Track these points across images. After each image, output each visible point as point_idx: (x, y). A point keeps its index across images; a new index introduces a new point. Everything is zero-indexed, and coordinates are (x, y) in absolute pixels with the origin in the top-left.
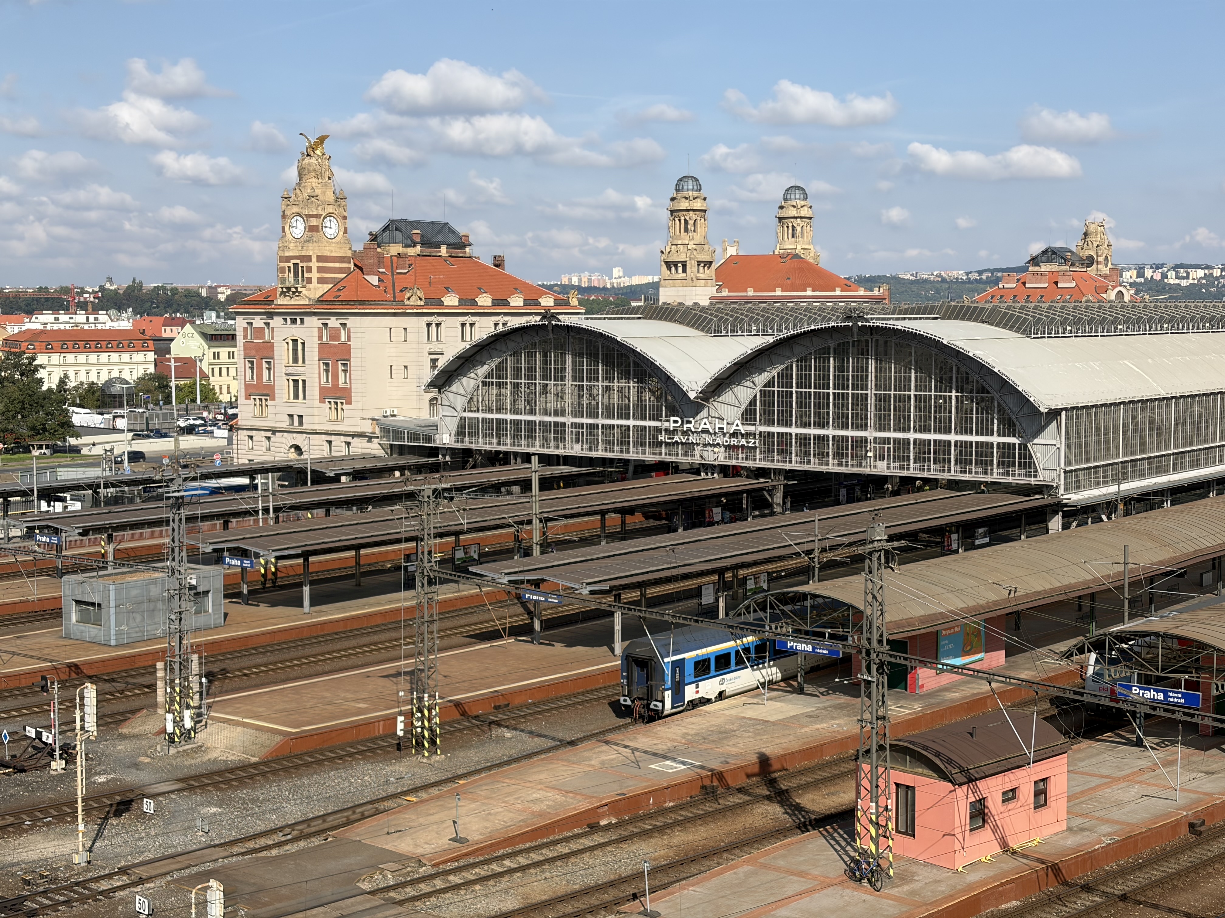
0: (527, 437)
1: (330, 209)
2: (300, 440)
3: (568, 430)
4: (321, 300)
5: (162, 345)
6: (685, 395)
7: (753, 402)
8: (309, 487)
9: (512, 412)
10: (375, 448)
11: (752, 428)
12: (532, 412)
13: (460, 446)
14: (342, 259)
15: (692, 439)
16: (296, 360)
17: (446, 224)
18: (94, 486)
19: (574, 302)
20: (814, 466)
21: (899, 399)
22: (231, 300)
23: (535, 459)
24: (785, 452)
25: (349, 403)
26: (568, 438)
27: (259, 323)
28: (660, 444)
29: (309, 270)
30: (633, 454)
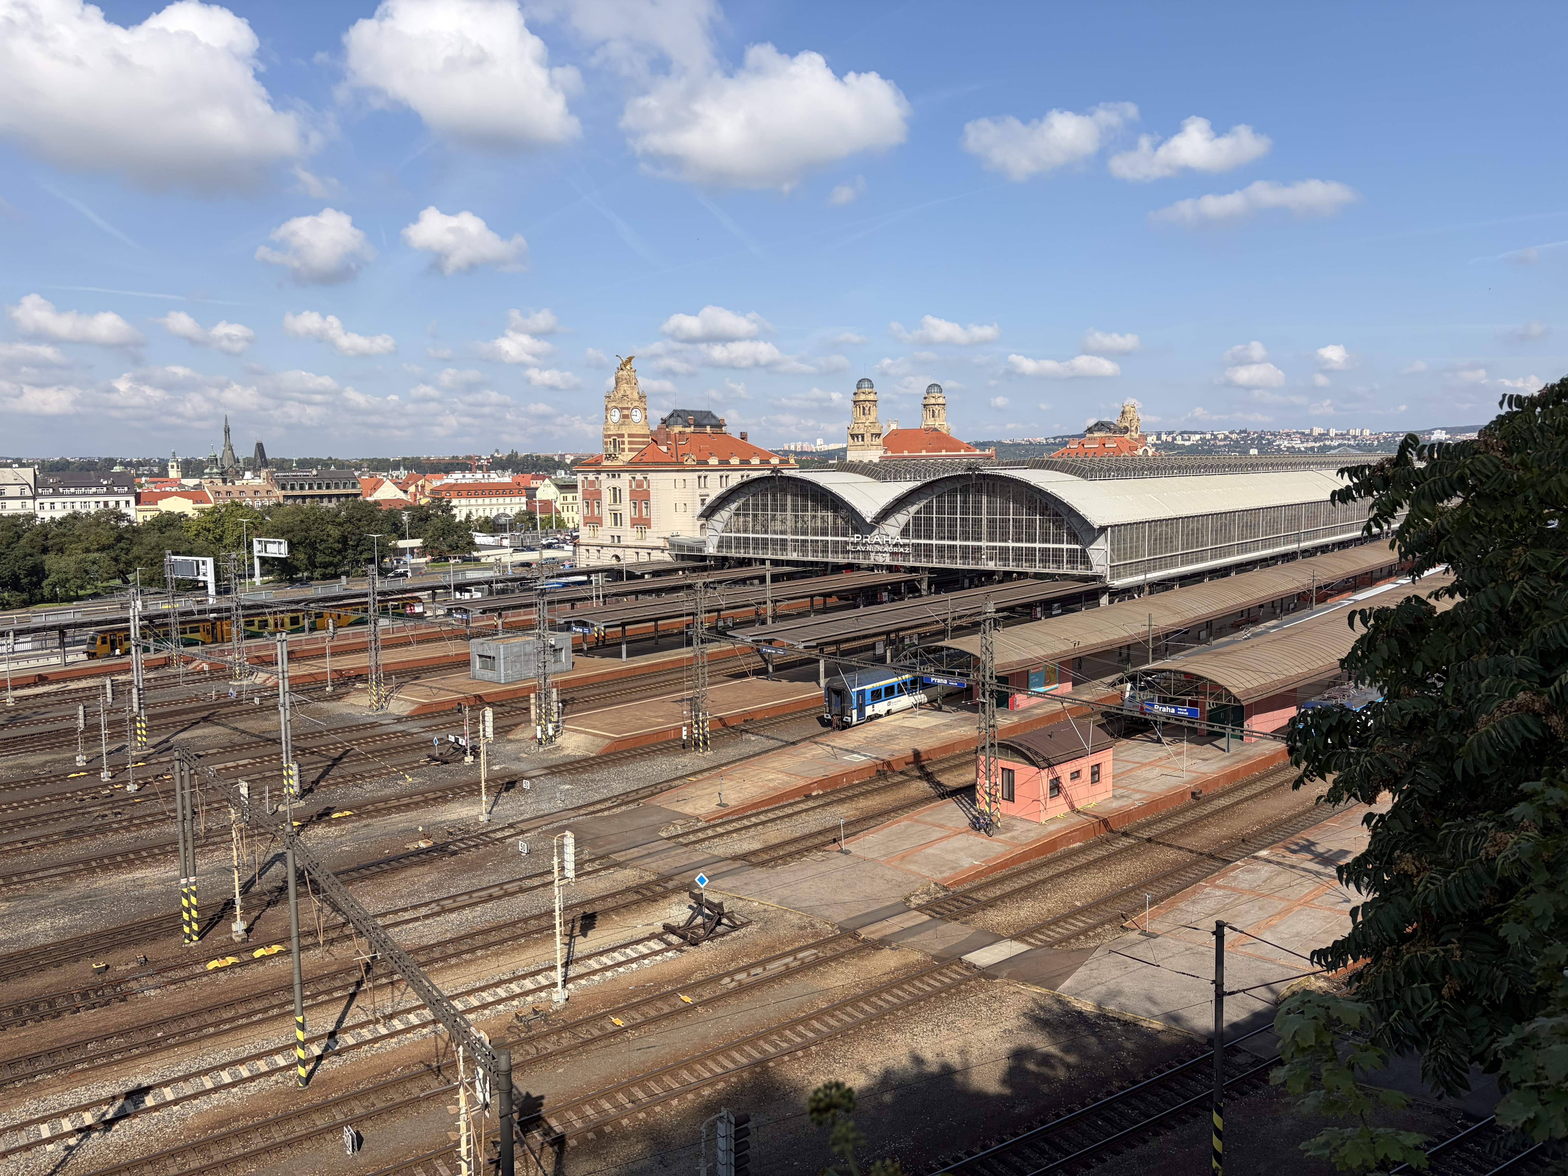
0: (763, 548)
1: (636, 404)
2: (619, 552)
3: (789, 543)
4: (630, 463)
5: (530, 492)
6: (864, 520)
7: (908, 524)
8: (625, 582)
9: (753, 532)
10: (666, 557)
11: (907, 541)
12: (766, 532)
13: (720, 554)
14: (644, 436)
15: (869, 548)
16: (615, 501)
17: (709, 412)
18: (489, 583)
19: (792, 461)
20: (947, 565)
21: (1002, 520)
22: (574, 463)
23: (768, 563)
24: (929, 556)
25: (650, 528)
26: (789, 548)
27: (591, 477)
28: (848, 552)
29: (623, 443)
30: (830, 559)
